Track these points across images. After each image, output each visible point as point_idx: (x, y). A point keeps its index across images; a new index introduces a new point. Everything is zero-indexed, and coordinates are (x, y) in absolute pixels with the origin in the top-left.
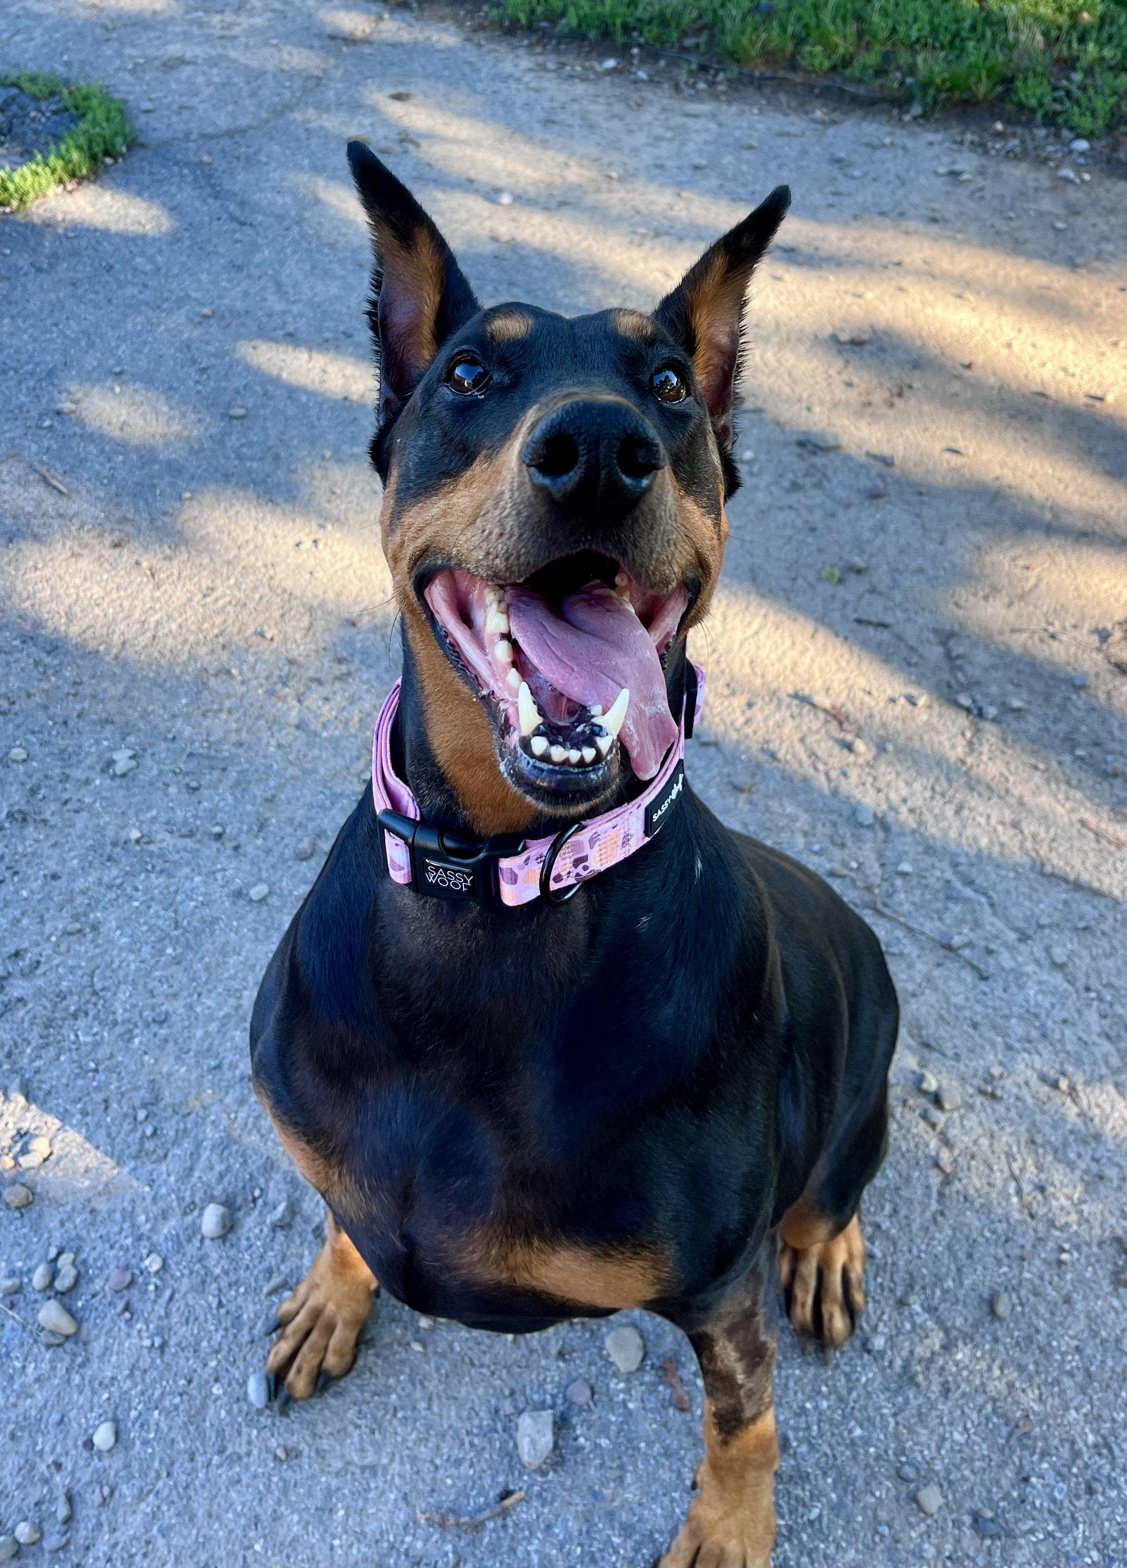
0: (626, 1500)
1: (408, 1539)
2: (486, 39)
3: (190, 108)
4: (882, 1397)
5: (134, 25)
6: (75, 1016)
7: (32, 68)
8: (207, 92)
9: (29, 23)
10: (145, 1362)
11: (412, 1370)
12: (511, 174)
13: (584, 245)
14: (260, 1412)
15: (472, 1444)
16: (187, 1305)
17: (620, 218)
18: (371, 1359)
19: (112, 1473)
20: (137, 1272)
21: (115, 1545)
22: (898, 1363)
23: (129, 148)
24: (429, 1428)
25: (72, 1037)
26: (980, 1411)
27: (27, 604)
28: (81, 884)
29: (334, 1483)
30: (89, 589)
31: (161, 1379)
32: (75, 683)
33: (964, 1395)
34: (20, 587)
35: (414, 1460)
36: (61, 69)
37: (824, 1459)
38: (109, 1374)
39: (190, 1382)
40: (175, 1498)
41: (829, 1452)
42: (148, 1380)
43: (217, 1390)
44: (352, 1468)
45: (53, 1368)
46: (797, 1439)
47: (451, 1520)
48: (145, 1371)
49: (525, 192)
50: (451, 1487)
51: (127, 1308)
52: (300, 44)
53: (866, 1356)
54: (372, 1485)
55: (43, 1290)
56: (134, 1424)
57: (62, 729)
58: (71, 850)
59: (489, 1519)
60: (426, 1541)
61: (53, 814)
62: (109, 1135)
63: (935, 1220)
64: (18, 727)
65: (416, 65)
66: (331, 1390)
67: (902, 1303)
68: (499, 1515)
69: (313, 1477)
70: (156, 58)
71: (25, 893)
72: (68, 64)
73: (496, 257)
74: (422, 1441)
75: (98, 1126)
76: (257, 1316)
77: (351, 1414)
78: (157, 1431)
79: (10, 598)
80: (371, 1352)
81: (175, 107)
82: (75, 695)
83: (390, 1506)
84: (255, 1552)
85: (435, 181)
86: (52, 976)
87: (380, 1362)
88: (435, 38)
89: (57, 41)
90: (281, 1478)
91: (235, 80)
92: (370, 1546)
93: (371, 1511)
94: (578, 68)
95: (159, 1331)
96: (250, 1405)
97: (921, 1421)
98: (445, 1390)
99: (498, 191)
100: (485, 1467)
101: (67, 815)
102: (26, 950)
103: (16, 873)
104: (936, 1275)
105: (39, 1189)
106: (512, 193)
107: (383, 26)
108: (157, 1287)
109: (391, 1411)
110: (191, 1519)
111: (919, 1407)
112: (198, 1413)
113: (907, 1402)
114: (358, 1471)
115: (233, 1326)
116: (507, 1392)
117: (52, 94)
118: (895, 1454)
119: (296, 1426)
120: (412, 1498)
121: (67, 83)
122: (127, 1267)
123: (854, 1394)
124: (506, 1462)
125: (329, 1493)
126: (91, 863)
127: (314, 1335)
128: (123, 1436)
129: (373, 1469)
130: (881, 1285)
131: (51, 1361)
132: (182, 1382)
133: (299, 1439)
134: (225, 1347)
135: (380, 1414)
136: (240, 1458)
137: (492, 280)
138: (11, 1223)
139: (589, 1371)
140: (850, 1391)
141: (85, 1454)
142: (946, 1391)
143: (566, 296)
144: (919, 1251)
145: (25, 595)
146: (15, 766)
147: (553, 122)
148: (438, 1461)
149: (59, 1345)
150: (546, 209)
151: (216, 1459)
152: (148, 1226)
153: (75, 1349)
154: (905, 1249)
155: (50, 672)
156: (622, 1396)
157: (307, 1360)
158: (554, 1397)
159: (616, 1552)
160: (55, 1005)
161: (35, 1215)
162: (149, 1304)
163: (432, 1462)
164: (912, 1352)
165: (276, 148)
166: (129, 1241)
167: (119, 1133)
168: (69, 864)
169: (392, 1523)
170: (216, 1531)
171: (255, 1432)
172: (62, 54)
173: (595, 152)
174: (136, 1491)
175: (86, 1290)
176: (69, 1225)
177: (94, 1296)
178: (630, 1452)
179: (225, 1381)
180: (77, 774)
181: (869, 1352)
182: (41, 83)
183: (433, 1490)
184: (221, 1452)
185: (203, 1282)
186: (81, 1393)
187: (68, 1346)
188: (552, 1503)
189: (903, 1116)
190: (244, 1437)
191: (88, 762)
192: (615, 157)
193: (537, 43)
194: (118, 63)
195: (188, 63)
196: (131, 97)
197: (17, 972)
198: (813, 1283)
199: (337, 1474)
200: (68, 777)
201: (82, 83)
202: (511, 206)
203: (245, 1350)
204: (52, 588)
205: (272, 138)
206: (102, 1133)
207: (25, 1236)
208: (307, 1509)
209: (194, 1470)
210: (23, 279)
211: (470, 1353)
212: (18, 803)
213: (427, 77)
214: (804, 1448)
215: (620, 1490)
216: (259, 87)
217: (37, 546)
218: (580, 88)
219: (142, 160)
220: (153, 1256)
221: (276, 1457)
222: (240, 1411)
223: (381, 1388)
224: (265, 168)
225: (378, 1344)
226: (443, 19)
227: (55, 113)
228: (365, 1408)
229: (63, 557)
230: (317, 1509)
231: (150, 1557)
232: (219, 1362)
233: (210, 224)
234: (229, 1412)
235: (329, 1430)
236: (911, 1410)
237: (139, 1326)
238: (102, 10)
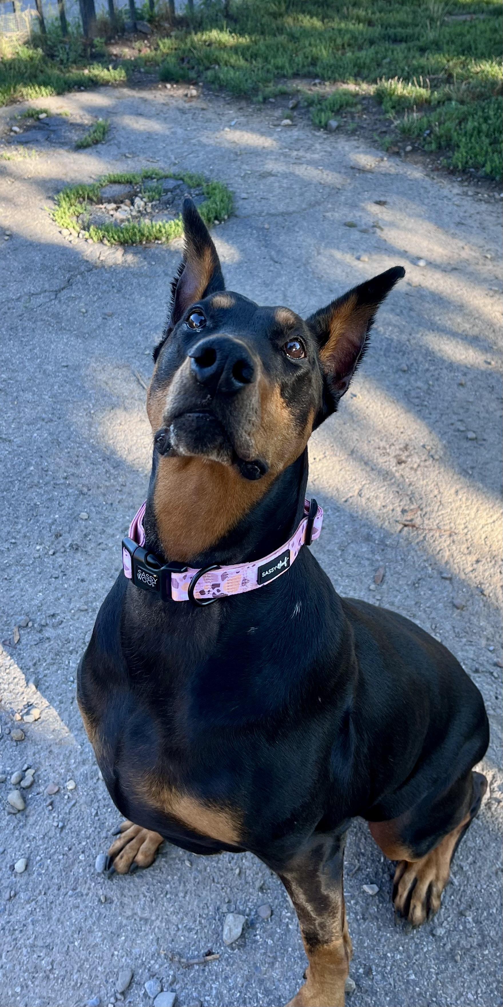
0: (272, 976)
1: (152, 962)
2: (437, 176)
3: (267, 199)
4: (433, 962)
5: (251, 153)
6: (71, 653)
7: (193, 171)
8: (278, 191)
9: (199, 148)
10: (51, 834)
11: (181, 874)
12: (430, 250)
13: (459, 293)
14: (99, 875)
15: (200, 923)
16: (80, 810)
17: (485, 280)
18: (163, 863)
19: (19, 885)
20: (62, 787)
21: (9, 922)
22: (449, 946)
23: (229, 217)
24: (181, 907)
25: (67, 662)
26: (488, 986)
27: (111, 442)
28: (94, 586)
29: (124, 922)
30: (143, 439)
31: (57, 844)
32: (122, 485)
33: (482, 974)
34: (110, 432)
35: (168, 921)
36: (207, 173)
37: (388, 986)
38: (33, 835)
39: (70, 849)
40: (45, 907)
41: (392, 983)
42: (50, 843)
43: (81, 857)
44: (136, 917)
45: (8, 825)
46: (376, 971)
47: (176, 959)
48: (50, 838)
49: (435, 261)
50: (182, 941)
51: (51, 804)
52: (334, 170)
53: (431, 937)
54: (143, 929)
55: (14, 785)
56: (37, 863)
57: (109, 507)
58: (95, 568)
59: (197, 964)
60: (161, 966)
61: (91, 549)
62: (69, 715)
63: (497, 873)
64: (88, 502)
65: (394, 187)
66: (138, 874)
67: (461, 914)
68: (202, 963)
69: (115, 915)
70: (257, 171)
71: (66, 586)
72: (212, 171)
73: (407, 294)
74: (174, 913)
75: (66, 709)
76: (113, 825)
77: (144, 889)
78: (46, 870)
79: (104, 437)
80: (163, 859)
81: (259, 198)
82: (120, 491)
83: (148, 942)
84: (75, 946)
85: (386, 250)
86: (66, 630)
87: (166, 866)
88: (409, 173)
89: (210, 159)
90: (99, 912)
91: (294, 186)
92: (132, 960)
93: (138, 942)
94: (486, 196)
95: (63, 820)
96: (95, 870)
97: (452, 982)
98: (195, 890)
99: (419, 258)
100: (203, 936)
101: (98, 551)
102: (58, 614)
103: (65, 575)
104: (487, 904)
105: (28, 734)
106: (426, 261)
107: (382, 164)
108: (69, 797)
109: (164, 893)
110: (48, 920)
111: (453, 973)
112: (69, 866)
113: (447, 969)
114: (138, 919)
115: (99, 827)
116: (227, 900)
117: (198, 185)
118: (431, 995)
119: (114, 887)
120: (161, 942)
121: (207, 180)
122: (58, 784)
123: (418, 956)
124: (215, 936)
125: (120, 926)
126: (102, 577)
127: (134, 840)
128: (30, 868)
129: (146, 920)
130: (453, 900)
131: (8, 821)
132: (66, 849)
133: (114, 895)
134: (92, 837)
135: (159, 893)
136: (82, 895)
137: (401, 306)
138: (11, 747)
139: (273, 902)
140: (416, 953)
141: (10, 872)
142: (472, 970)
143: (440, 319)
144: (482, 888)
145: (111, 437)
146: (80, 521)
147: (463, 224)
148: (180, 926)
149: (14, 814)
150: (444, 271)
151: (70, 893)
152: (74, 766)
153: (21, 818)
154: (474, 884)
155: (112, 477)
156: (287, 920)
157: (127, 854)
158: (251, 910)
159: (258, 1002)
160: (63, 645)
161: (23, 746)
162: (62, 805)
163: (177, 926)
164: (458, 942)
165: (305, 224)
166: (63, 771)
167: (74, 716)
168: (92, 575)
169: (147, 951)
170: (59, 929)
171: (93, 884)
172: (210, 165)
173: (481, 242)
174: (27, 898)
175: (35, 789)
176: (37, 756)
177: (38, 794)
178: (282, 951)
179: (87, 854)
180: (109, 531)
181: (434, 935)
182: (194, 180)
183: (173, 940)
184: (74, 889)
185: (92, 801)
186: (17, 840)
187: (18, 815)
188: (232, 966)
189: (496, 810)
190: (87, 885)
191: (116, 526)
192: (493, 246)
193: (466, 180)
194: (237, 172)
195: (273, 175)
196: (238, 191)
197: (51, 624)
198: (409, 886)
199: (128, 918)
200: (104, 531)
201: (215, 181)
202: (424, 267)
203: (102, 841)
204: (126, 436)
205: (304, 219)
206: (67, 713)
207: (15, 755)
208: (107, 931)
209: (58, 894)
210: (157, 278)
211: (214, 874)
212: (77, 540)
213: (398, 193)
214: (379, 977)
215: (270, 969)
216: (306, 191)
217: (124, 413)
218: (484, 207)
219: (234, 224)
220: (71, 781)
221: (100, 900)
222: (90, 871)
223: (163, 879)
224: (296, 234)
225: (168, 856)
226: (416, 163)
227: (197, 195)
228: (151, 887)
229: (136, 420)
230: (111, 932)
231: (24, 933)
232: (87, 843)
233: (259, 260)
234: (84, 870)
235: (130, 894)
236: (448, 974)
237: (54, 815)
238: (237, 144)
